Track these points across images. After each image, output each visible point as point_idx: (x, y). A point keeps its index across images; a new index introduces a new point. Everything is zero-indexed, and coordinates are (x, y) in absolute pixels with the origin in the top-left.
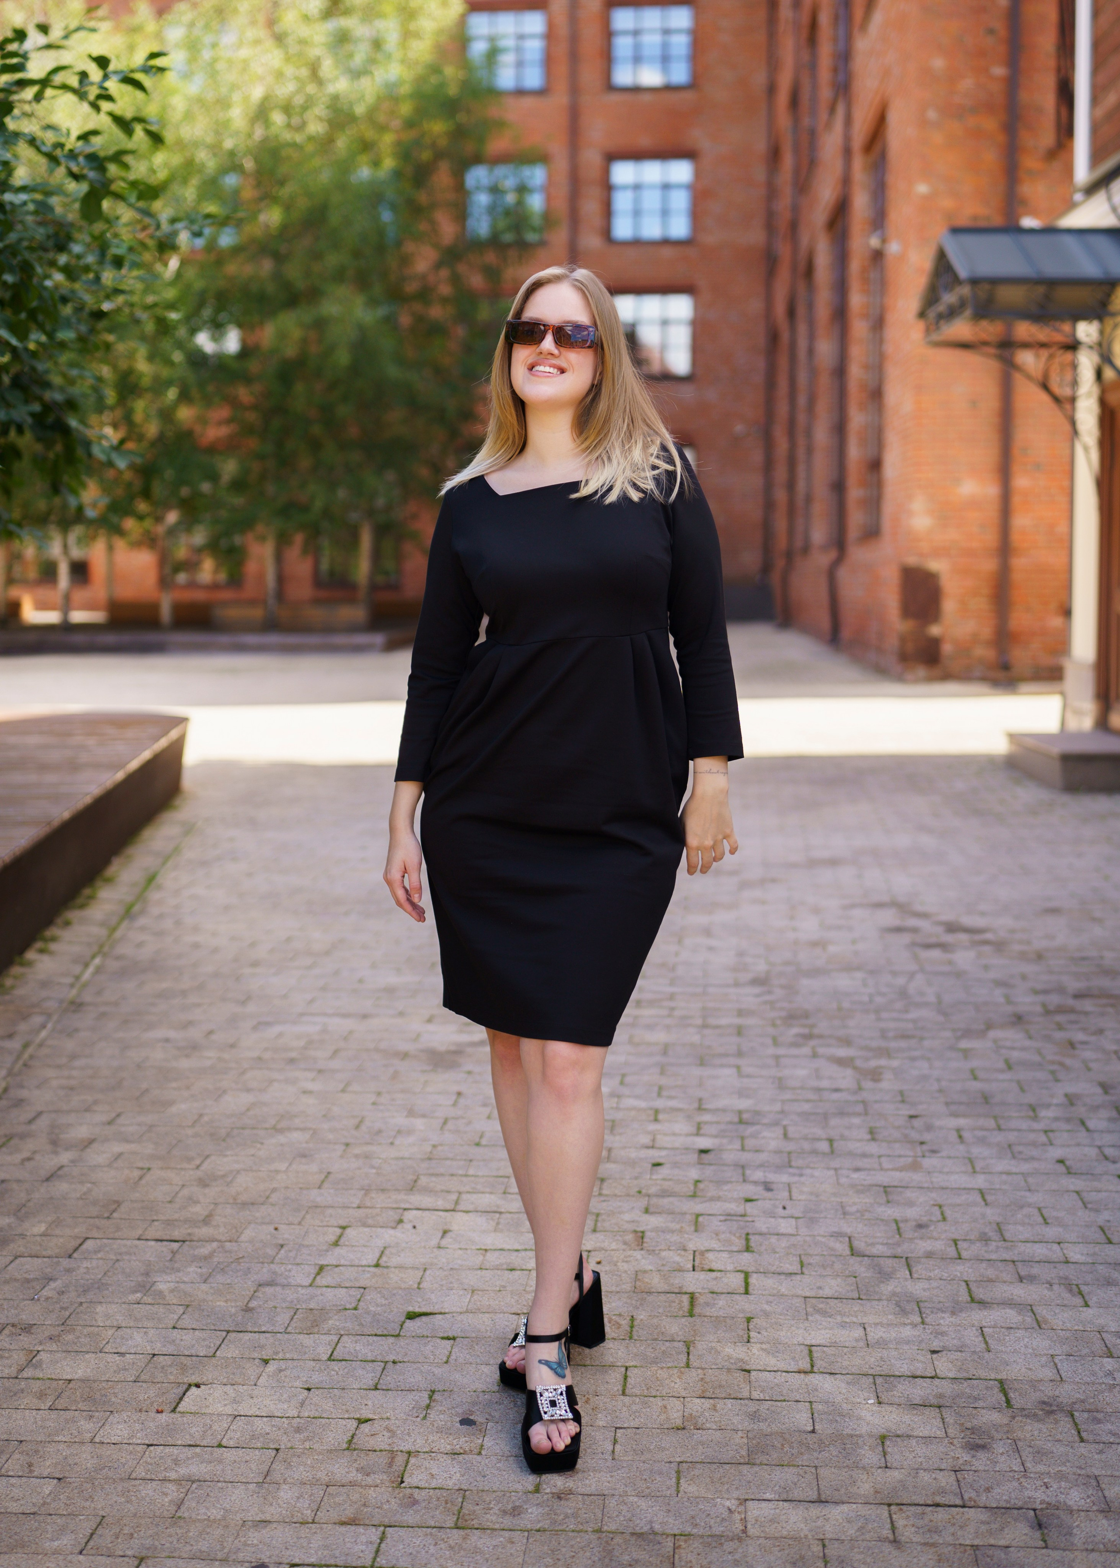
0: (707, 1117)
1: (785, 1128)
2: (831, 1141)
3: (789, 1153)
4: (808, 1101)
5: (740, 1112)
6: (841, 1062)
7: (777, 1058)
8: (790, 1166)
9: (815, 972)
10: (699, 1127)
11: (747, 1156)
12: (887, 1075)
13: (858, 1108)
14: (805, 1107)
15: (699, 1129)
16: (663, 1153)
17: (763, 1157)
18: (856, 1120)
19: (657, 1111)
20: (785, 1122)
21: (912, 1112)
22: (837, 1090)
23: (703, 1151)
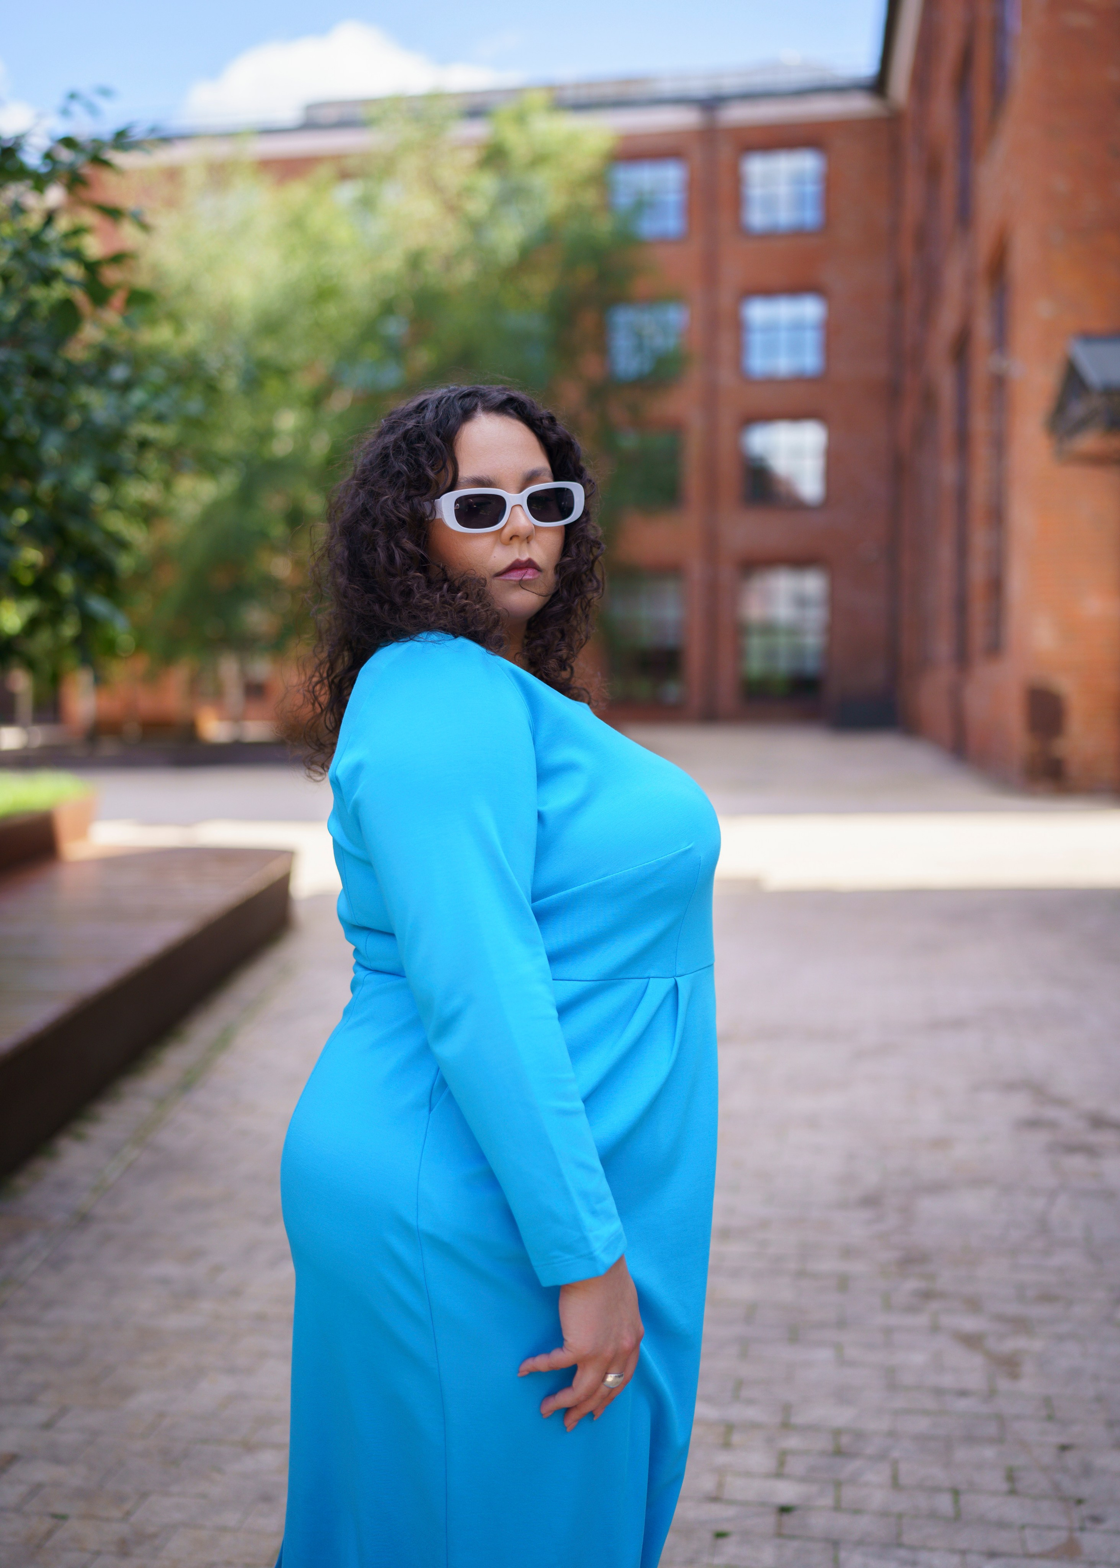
0: (793, 1442)
1: (895, 1464)
2: (956, 1493)
3: (900, 1516)
4: (925, 1412)
5: (837, 1433)
6: (971, 1341)
7: (888, 1331)
8: (900, 1545)
9: (938, 1188)
10: (782, 1457)
11: (842, 1521)
12: (1028, 1367)
13: (992, 1429)
14: (922, 1424)
15: (782, 1463)
16: (730, 1512)
17: (864, 1524)
18: (989, 1453)
19: (730, 1428)
20: (896, 1454)
21: (1064, 1440)
22: (963, 1393)
23: (785, 1510)
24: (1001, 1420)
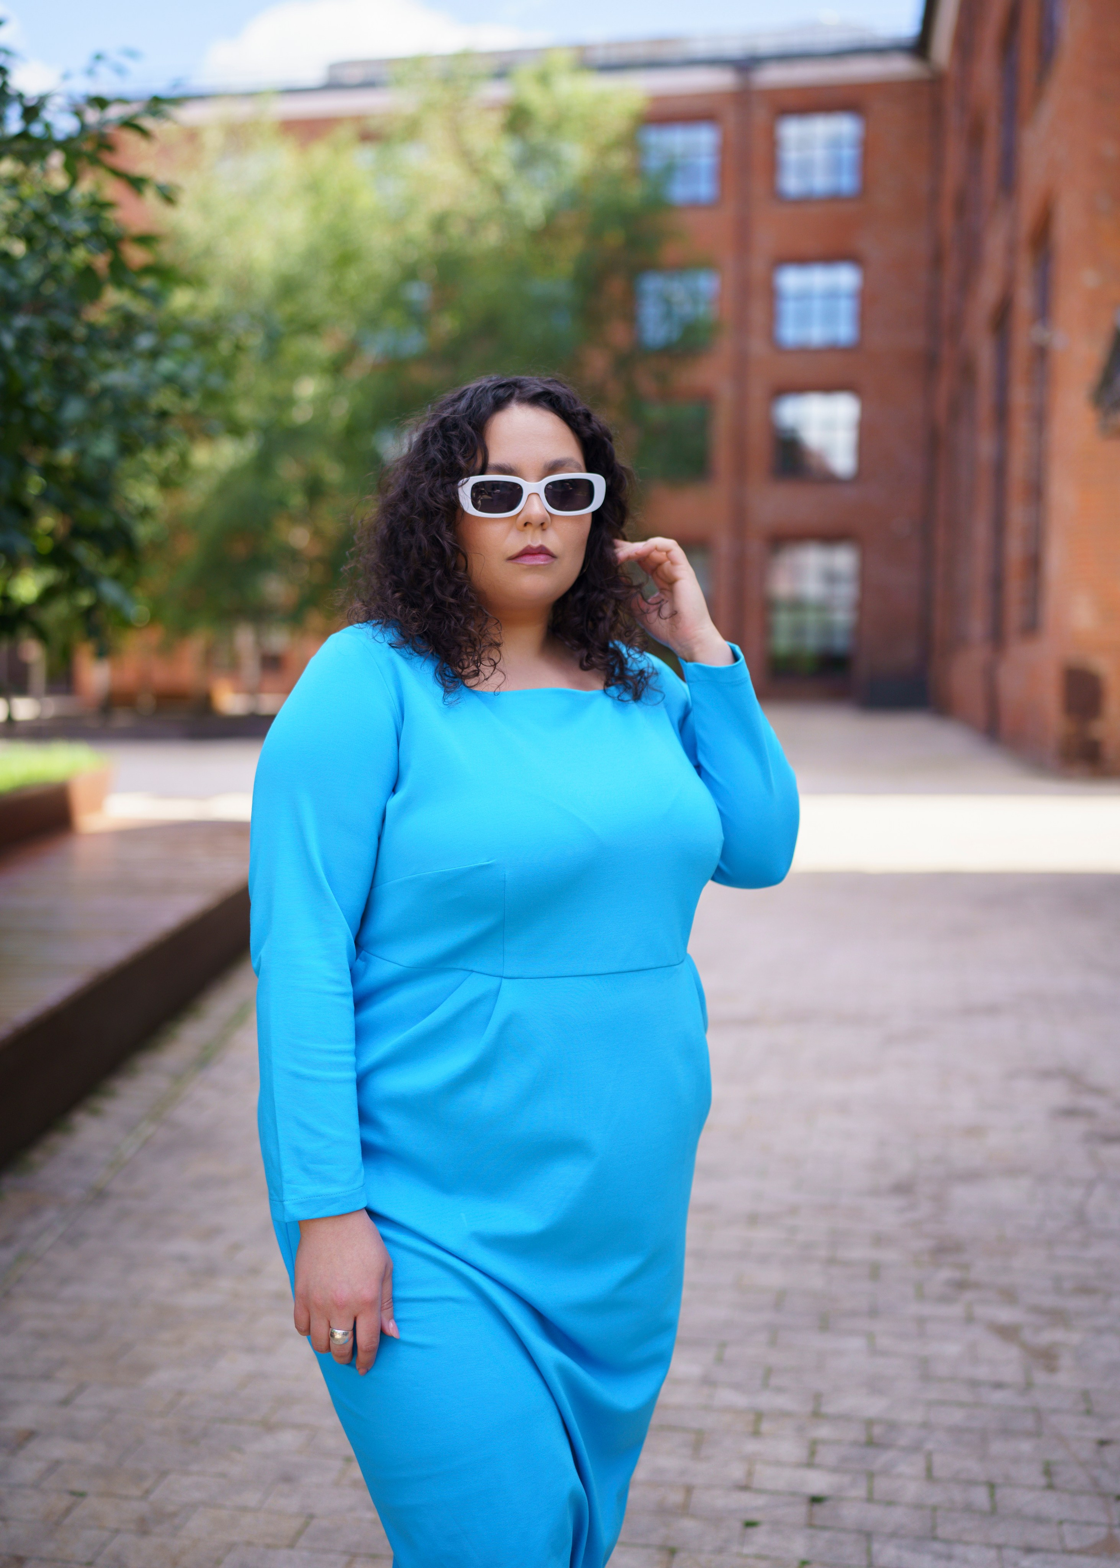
0: (824, 1431)
1: (929, 1456)
2: (992, 1486)
3: (935, 1509)
4: (961, 1405)
5: (870, 1423)
6: (1008, 1333)
7: (921, 1321)
8: (935, 1538)
9: (972, 1176)
10: (813, 1447)
11: (875, 1513)
12: (1066, 1361)
13: (1028, 1422)
14: (957, 1416)
15: (813, 1453)
16: (760, 1501)
17: (897, 1516)
18: (1026, 1447)
19: (759, 1416)
20: (929, 1446)
21: (1102, 1435)
22: (998, 1386)
23: (816, 1500)
24: (1038, 1413)
